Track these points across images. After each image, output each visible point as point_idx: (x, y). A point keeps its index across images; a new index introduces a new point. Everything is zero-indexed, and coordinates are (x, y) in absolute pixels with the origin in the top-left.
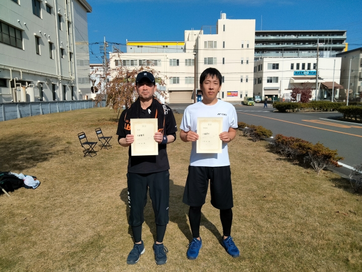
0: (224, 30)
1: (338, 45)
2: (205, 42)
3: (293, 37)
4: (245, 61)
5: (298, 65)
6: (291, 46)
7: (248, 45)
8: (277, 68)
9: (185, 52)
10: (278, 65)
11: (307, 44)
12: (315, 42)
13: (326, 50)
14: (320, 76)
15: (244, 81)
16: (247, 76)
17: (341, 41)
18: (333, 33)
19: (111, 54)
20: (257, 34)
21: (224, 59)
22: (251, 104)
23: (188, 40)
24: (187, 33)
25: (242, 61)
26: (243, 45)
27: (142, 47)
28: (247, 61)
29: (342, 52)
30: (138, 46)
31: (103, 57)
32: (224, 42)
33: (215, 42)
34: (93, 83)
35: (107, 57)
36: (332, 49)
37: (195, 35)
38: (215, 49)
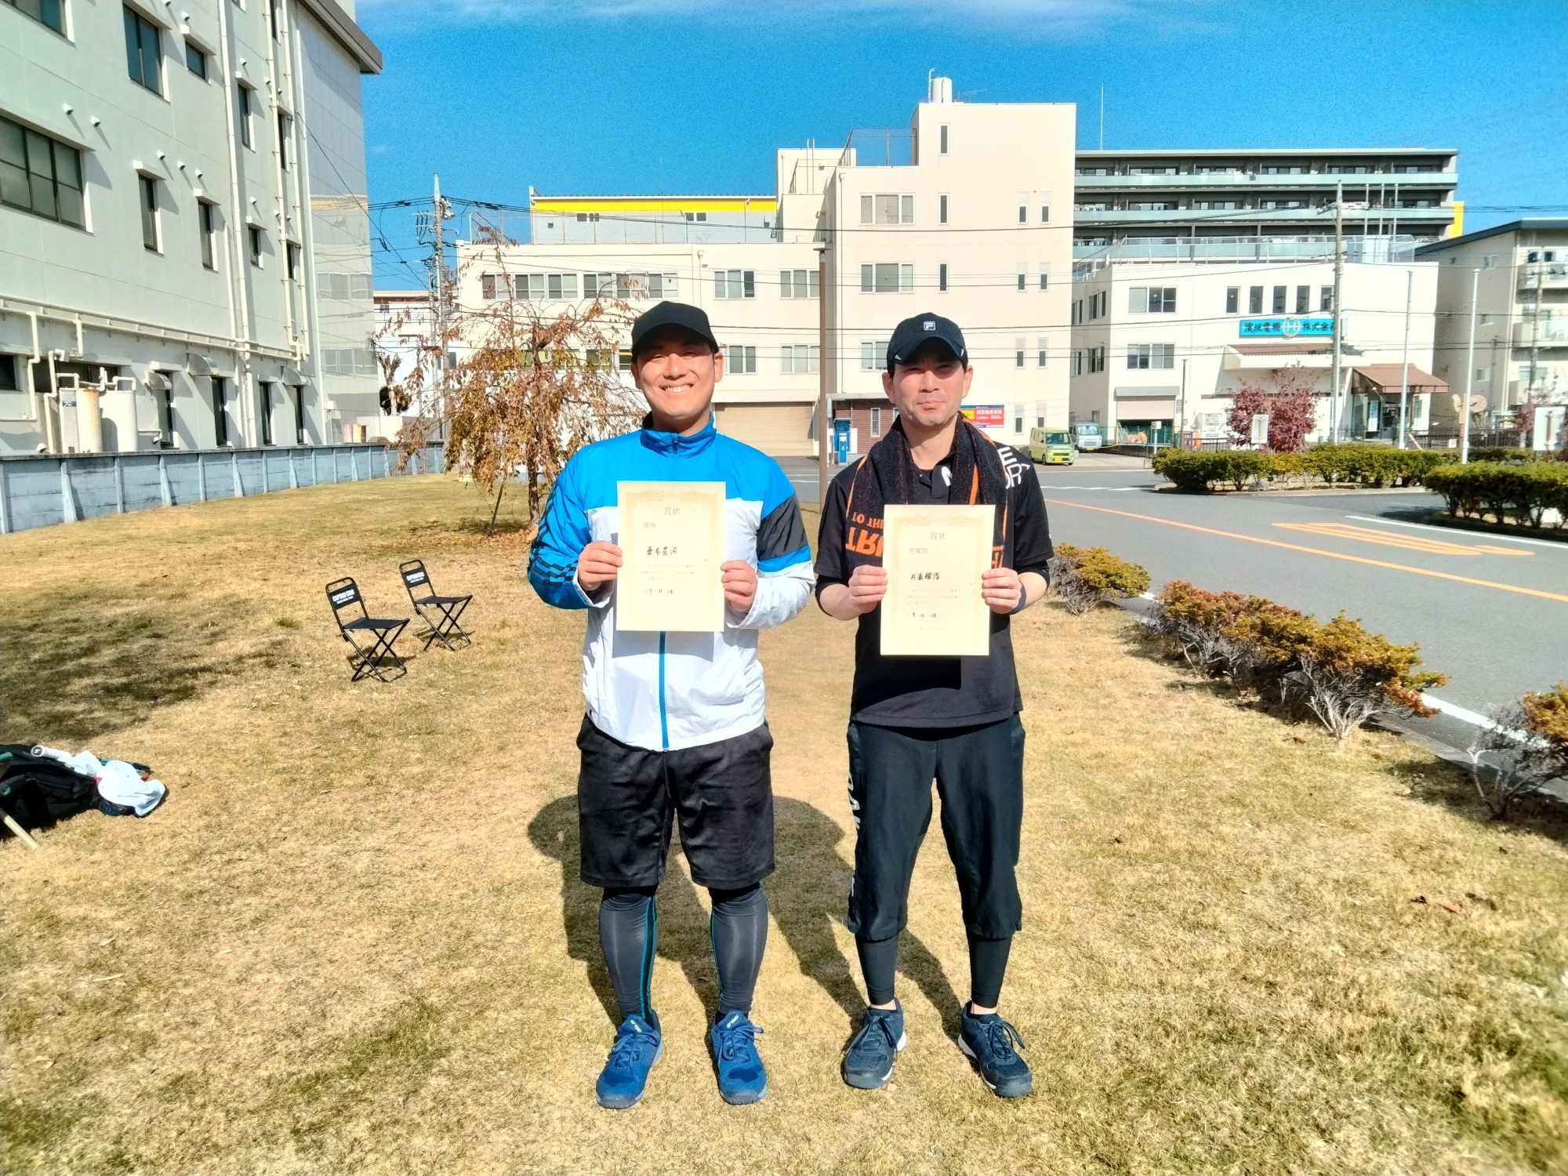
0: (944, 149)
1: (1423, 212)
2: (866, 199)
3: (1234, 178)
4: (1033, 279)
5: (1256, 294)
6: (1228, 213)
7: (1045, 210)
8: (1170, 307)
9: (780, 239)
10: (1171, 294)
11: (1291, 204)
12: (1326, 196)
13: (1373, 229)
14: (1348, 341)
15: (1031, 362)
16: (1043, 341)
17: (1436, 195)
18: (1401, 162)
19: (465, 250)
20: (1085, 164)
21: (943, 268)
22: (1059, 459)
23: (792, 189)
24: (788, 158)
25: (1022, 278)
26: (1023, 211)
27: (595, 217)
28: (1044, 278)
29: (1442, 238)
30: (581, 217)
31: (429, 263)
32: (944, 200)
33: (908, 198)
34: (388, 372)
35: (446, 262)
36: (1398, 226)
37: (822, 168)
38: (907, 226)
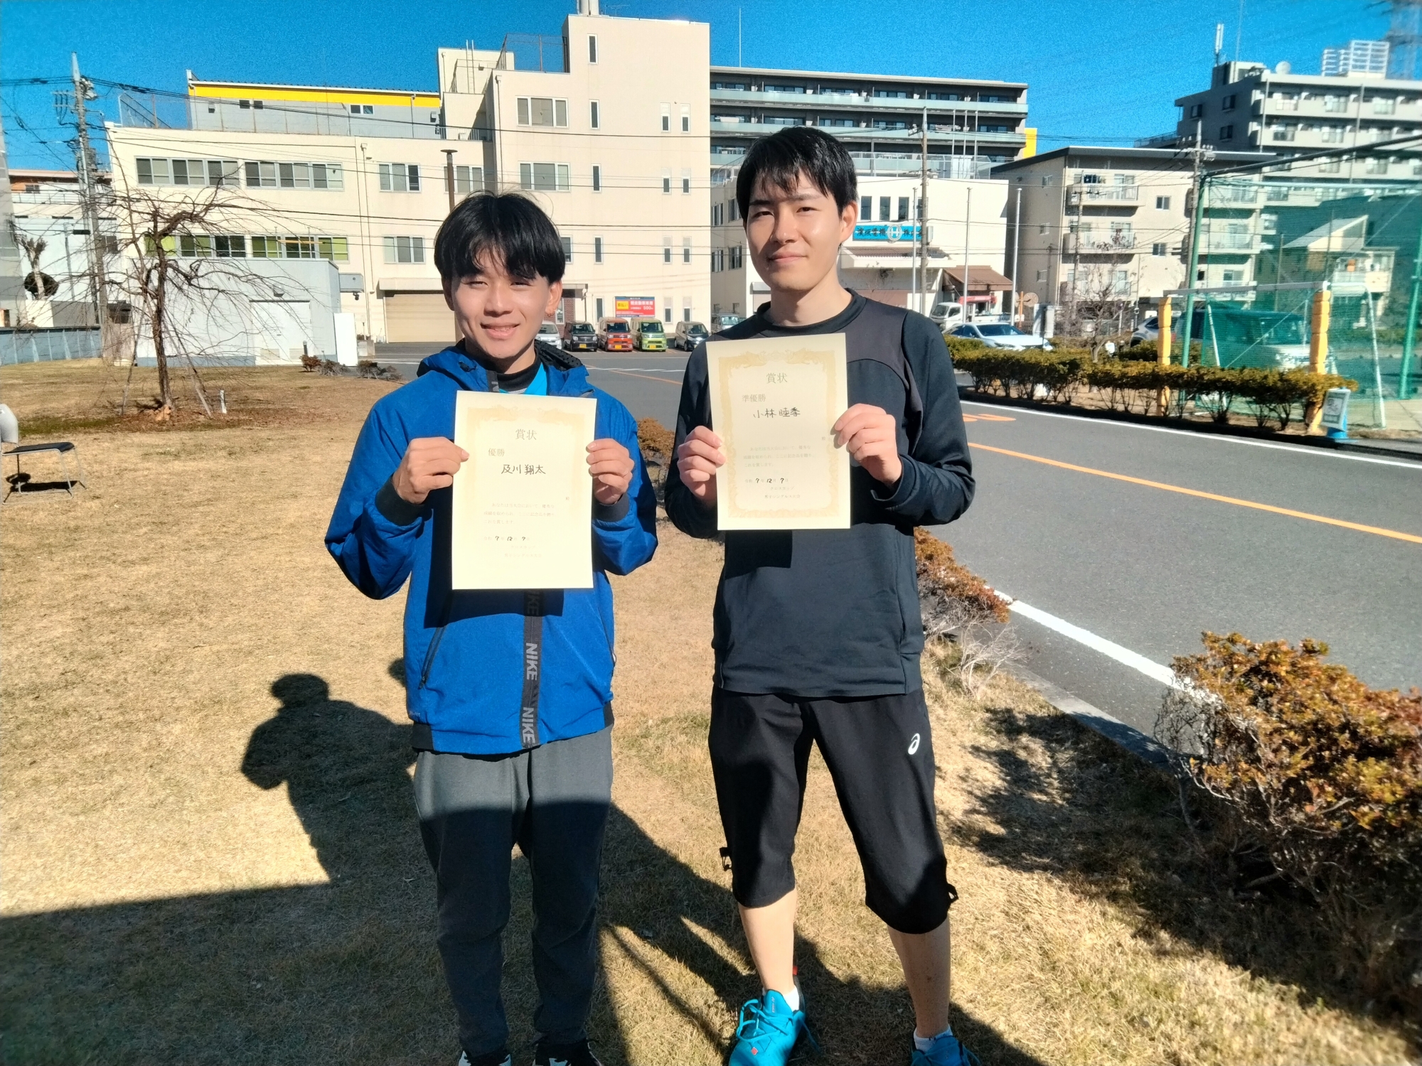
0: (593, 58)
1: (1002, 137)
2: (522, 102)
3: (854, 100)
4: (676, 184)
6: (847, 130)
7: (685, 121)
9: (443, 136)
11: (899, 125)
12: (911, 119)
13: (959, 150)
15: (677, 259)
16: (687, 240)
17: (1011, 122)
18: (985, 93)
19: (115, 131)
20: (718, 79)
21: (596, 170)
23: (454, 89)
24: (448, 57)
25: (666, 182)
26: (665, 120)
27: (258, 105)
28: (686, 182)
29: (1016, 159)
30: (244, 104)
31: (73, 144)
32: (594, 106)
33: (561, 103)
34: (33, 255)
35: (91, 145)
36: (979, 148)
37: (481, 69)
38: (561, 129)
